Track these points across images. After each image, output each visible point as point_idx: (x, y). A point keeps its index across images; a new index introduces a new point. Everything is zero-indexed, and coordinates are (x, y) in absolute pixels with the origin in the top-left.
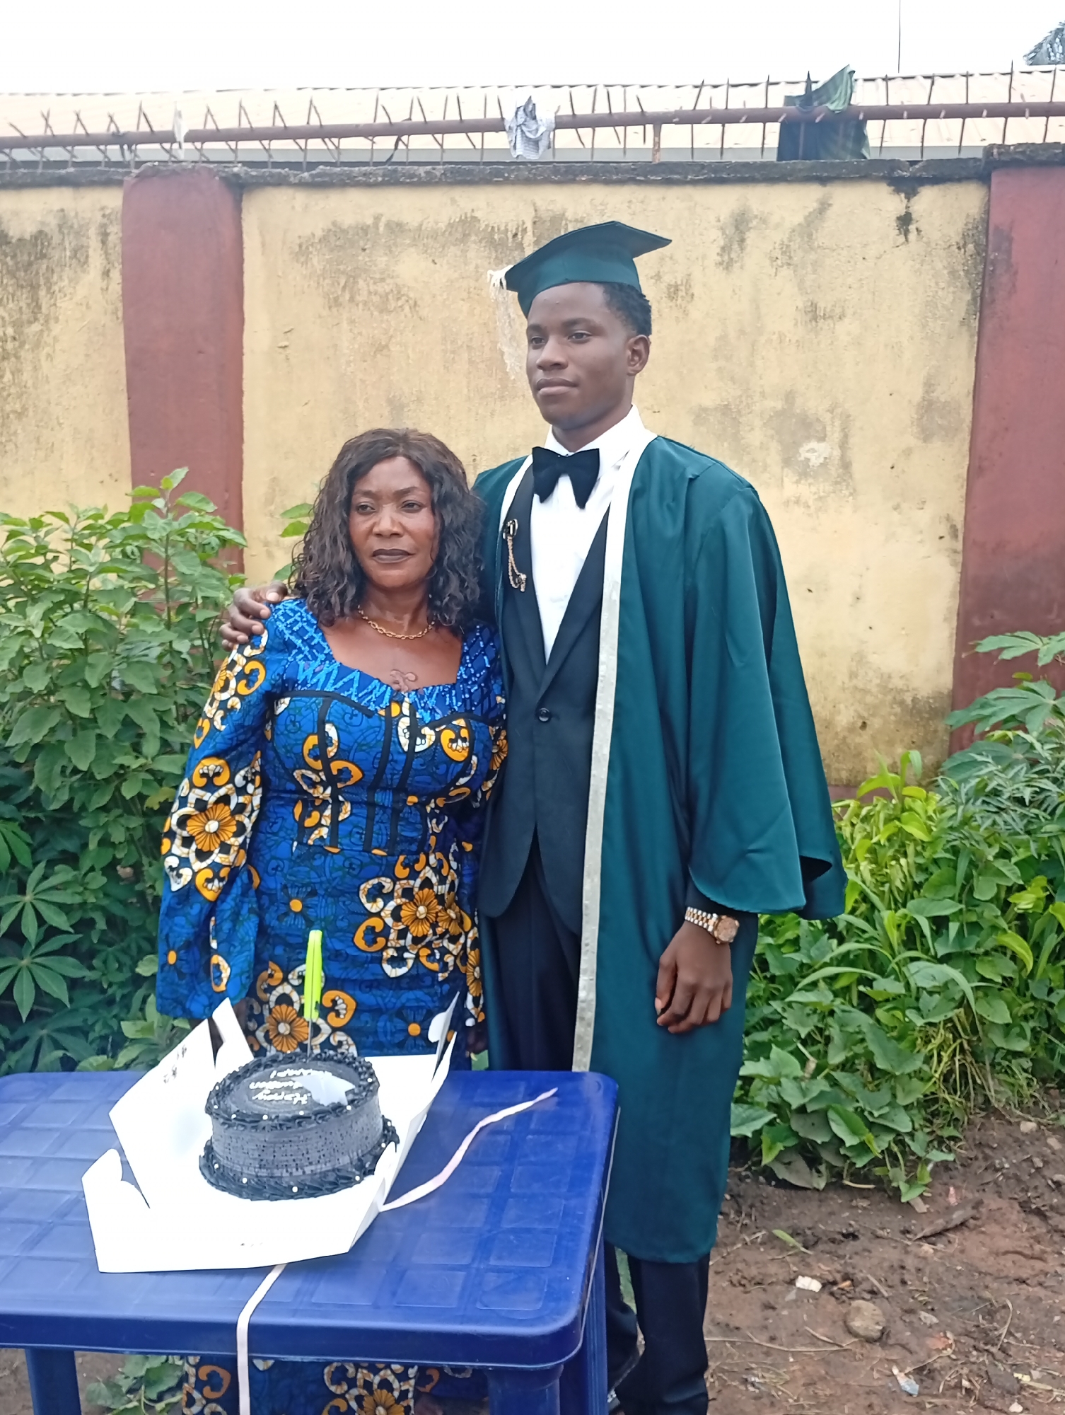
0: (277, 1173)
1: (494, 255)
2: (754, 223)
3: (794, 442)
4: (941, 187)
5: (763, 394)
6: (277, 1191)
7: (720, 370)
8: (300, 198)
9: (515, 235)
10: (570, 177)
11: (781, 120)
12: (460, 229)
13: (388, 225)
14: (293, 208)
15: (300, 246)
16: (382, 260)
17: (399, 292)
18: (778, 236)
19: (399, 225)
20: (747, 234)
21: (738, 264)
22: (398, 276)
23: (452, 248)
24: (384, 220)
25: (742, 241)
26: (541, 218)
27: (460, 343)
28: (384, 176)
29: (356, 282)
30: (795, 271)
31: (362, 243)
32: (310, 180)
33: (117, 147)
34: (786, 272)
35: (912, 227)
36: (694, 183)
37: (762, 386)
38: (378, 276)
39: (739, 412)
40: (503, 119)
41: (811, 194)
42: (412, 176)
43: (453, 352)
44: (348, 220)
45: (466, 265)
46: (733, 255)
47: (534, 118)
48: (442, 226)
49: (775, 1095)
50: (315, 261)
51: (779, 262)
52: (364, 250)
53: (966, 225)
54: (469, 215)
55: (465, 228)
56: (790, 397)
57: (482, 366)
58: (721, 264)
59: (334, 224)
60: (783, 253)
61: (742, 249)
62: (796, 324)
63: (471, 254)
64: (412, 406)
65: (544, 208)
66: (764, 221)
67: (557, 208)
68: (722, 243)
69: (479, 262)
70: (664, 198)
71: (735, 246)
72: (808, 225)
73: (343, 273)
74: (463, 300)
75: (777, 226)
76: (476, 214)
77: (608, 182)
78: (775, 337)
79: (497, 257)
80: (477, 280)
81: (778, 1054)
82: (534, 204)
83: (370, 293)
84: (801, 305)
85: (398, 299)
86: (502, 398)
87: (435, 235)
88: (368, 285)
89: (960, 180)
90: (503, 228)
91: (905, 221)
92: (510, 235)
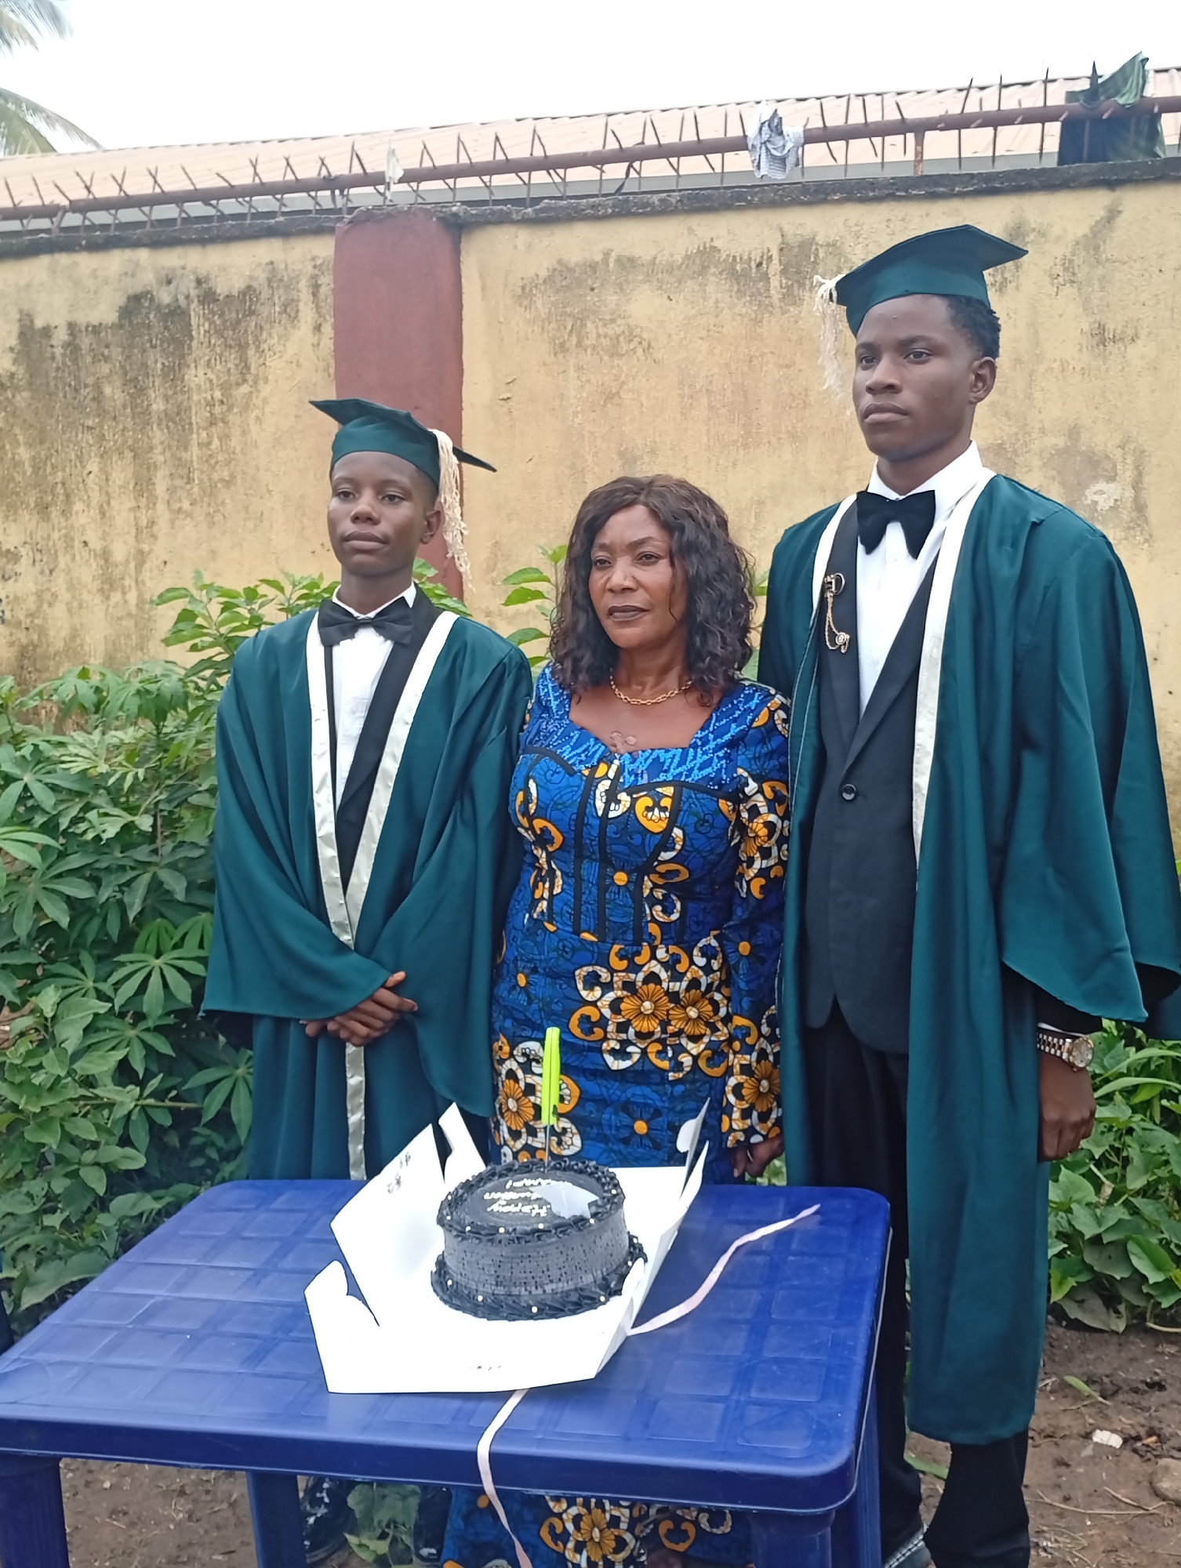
0: (515, 1291)
1: (736, 288)
2: (1032, 236)
3: (1079, 484)
5: (1042, 430)
6: (516, 1311)
7: (993, 405)
8: (523, 236)
9: (759, 265)
10: (822, 196)
11: (1062, 119)
12: (698, 261)
13: (618, 260)
14: (516, 247)
15: (523, 288)
16: (612, 299)
17: (631, 334)
18: (1060, 251)
19: (631, 260)
21: (1014, 285)
22: (630, 316)
23: (690, 283)
24: (614, 255)
26: (788, 244)
27: (698, 387)
28: (614, 206)
29: (584, 325)
30: (1079, 289)
31: (590, 282)
32: (534, 216)
33: (328, 193)
34: (1068, 290)
36: (962, 195)
37: (1041, 421)
38: (608, 317)
39: (1015, 451)
40: (745, 136)
41: (1097, 201)
42: (645, 205)
43: (691, 397)
44: (575, 257)
45: (705, 300)
46: (1007, 275)
47: (781, 133)
48: (678, 258)
49: (1064, 1223)
50: (539, 303)
51: (1061, 280)
52: (592, 289)
54: (708, 245)
55: (705, 259)
56: (1074, 433)
57: (723, 411)
59: (560, 262)
60: (1066, 270)
61: (1018, 268)
62: (1080, 350)
63: (711, 289)
64: (646, 459)
65: (791, 232)
66: (1043, 234)
67: (806, 232)
69: (719, 296)
70: (927, 215)
73: (569, 315)
74: (702, 339)
75: (1058, 239)
76: (715, 244)
77: (864, 200)
78: (1056, 365)
79: (739, 290)
80: (717, 316)
81: (1067, 1176)
82: (781, 229)
83: (599, 336)
84: (1086, 328)
85: (630, 341)
86: (745, 446)
87: (670, 269)
88: (597, 328)
90: (745, 257)
92: (753, 265)
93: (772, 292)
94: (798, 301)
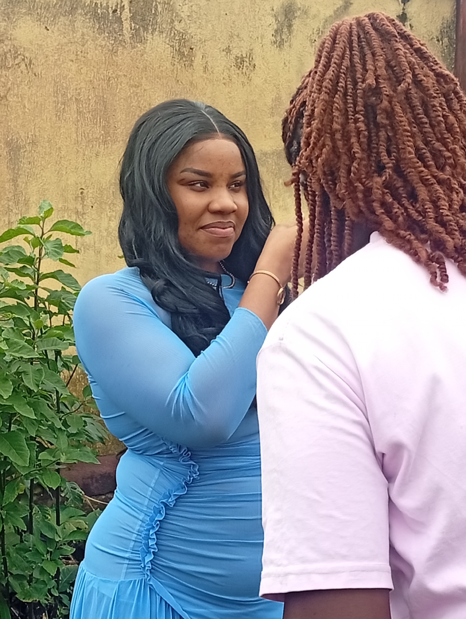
1: (97, 26)
2: (299, 13)
9: (115, 11)
17: (16, 52)
18: (316, 24)
20: (294, 21)
21: (288, 44)
22: (15, 39)
23: (62, 19)
25: (290, 26)
35: (407, 24)
45: (74, 32)
46: (284, 37)
53: (442, 24)
57: (88, 115)
58: (275, 43)
60: (320, 37)
63: (78, 24)
66: (305, 12)
68: (275, 27)
69: (85, 30)
71: (285, 30)
72: (337, 18)
75: (315, 16)
79: (99, 28)
85: (15, 58)
90: (105, 5)
91: (402, 19)
92: (110, 11)
93: (125, 32)
94: (143, 41)
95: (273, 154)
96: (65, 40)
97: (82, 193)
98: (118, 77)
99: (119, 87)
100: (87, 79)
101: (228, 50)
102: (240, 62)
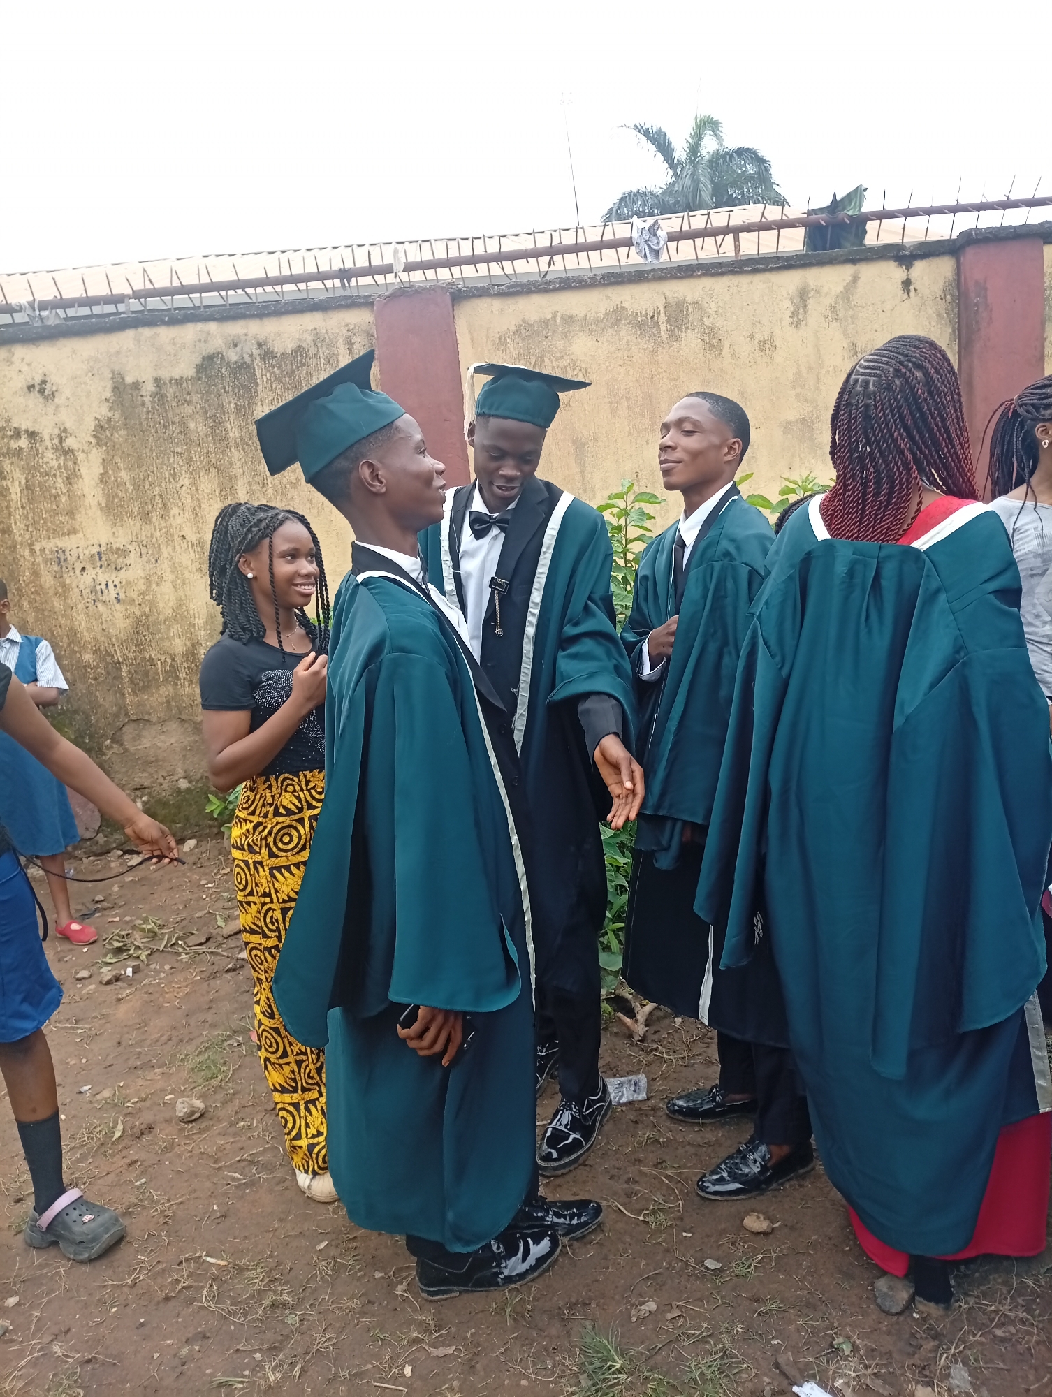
1: (639, 332)
2: (812, 294)
4: (928, 260)
7: (797, 395)
8: (497, 304)
9: (653, 317)
10: (690, 273)
11: (804, 225)
12: (613, 316)
13: (562, 318)
14: (492, 311)
15: (500, 339)
16: (560, 343)
17: (574, 365)
18: (828, 301)
19: (571, 317)
20: (808, 302)
21: (804, 322)
22: (573, 354)
23: (610, 330)
24: (559, 314)
25: (805, 306)
26: (669, 303)
28: (560, 283)
29: (543, 361)
30: (841, 323)
31: (545, 333)
32: (507, 291)
34: (835, 324)
35: (912, 288)
36: (772, 270)
38: (558, 355)
39: (812, 421)
40: (631, 237)
41: (847, 271)
44: (533, 317)
45: (620, 340)
46: (800, 317)
47: (655, 235)
48: (601, 315)
50: (512, 348)
51: (830, 318)
52: (547, 337)
53: (945, 283)
54: (619, 306)
55: (618, 315)
58: (792, 323)
59: (524, 320)
60: (832, 312)
61: (806, 312)
62: (844, 359)
63: (623, 333)
64: (591, 444)
65: (671, 296)
66: (818, 292)
67: (680, 295)
68: (792, 309)
69: (629, 338)
71: (801, 311)
72: (847, 292)
73: (533, 355)
74: (620, 365)
75: (827, 294)
76: (624, 305)
77: (713, 275)
78: (831, 369)
79: (641, 333)
80: (629, 351)
82: (664, 294)
84: (846, 346)
85: (574, 369)
87: (596, 322)
88: (552, 362)
89: (938, 255)
90: (643, 313)
91: (907, 284)
92: (649, 317)
93: (662, 334)
94: (678, 339)
95: (797, 421)
96: (613, 349)
97: (637, 476)
98: (659, 373)
99: (661, 382)
100: (634, 379)
101: (752, 336)
102: (763, 345)
